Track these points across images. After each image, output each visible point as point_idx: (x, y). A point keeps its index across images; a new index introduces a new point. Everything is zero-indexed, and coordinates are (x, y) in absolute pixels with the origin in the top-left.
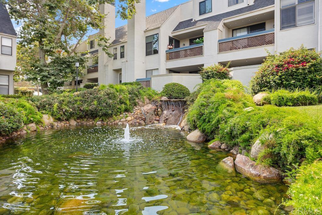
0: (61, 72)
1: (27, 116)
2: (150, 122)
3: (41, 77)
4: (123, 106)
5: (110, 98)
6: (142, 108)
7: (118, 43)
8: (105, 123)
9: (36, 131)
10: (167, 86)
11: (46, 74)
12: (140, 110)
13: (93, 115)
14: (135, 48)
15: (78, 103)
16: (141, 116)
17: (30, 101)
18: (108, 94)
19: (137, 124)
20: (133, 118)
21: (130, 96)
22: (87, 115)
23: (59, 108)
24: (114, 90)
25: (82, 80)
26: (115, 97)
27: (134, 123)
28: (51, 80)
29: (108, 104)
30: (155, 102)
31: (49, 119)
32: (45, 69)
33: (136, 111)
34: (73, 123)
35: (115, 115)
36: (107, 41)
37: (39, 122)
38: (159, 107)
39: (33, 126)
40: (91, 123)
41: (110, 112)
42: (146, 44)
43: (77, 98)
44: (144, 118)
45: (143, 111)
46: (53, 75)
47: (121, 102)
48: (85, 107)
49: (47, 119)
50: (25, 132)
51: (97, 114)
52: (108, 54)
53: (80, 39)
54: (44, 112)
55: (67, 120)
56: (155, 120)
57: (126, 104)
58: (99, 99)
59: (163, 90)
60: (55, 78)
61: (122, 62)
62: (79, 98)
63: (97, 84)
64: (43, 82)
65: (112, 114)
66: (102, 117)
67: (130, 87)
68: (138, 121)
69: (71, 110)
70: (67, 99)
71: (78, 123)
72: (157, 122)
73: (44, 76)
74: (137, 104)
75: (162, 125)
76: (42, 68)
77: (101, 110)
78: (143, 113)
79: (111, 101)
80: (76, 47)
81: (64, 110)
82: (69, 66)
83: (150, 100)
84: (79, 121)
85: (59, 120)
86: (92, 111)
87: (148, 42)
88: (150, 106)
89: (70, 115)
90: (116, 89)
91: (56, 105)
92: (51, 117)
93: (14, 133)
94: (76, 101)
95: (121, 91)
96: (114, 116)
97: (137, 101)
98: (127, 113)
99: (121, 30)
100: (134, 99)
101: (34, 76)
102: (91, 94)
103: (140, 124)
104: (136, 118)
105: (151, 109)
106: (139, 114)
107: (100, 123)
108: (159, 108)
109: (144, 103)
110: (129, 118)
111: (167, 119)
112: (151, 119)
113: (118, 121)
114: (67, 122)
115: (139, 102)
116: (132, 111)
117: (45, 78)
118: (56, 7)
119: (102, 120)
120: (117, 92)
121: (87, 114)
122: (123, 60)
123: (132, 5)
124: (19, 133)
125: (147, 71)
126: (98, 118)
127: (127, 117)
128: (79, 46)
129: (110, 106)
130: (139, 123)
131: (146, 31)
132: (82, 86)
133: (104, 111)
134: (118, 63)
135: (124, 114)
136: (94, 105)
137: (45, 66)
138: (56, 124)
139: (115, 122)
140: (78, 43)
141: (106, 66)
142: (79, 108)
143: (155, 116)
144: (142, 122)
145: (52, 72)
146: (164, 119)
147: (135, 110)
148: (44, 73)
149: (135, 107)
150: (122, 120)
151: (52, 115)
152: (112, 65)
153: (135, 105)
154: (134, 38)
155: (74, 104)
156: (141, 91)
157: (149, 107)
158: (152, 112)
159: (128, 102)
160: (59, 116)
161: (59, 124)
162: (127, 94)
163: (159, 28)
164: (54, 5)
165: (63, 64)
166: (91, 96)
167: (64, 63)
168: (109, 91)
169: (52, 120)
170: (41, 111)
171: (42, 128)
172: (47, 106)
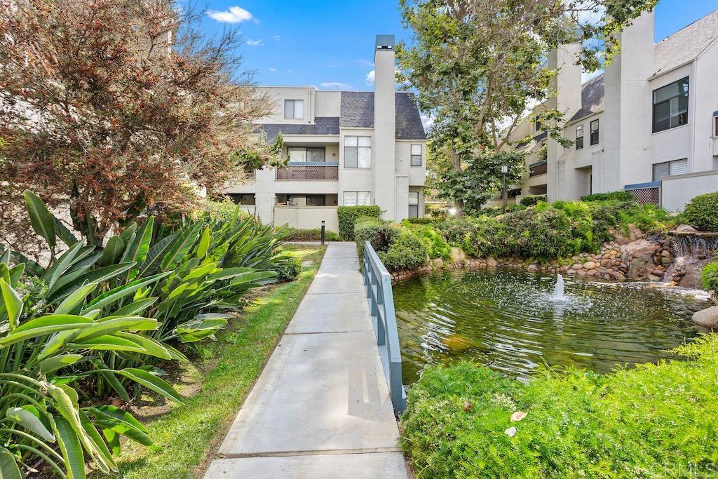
0: (482, 182)
1: (433, 248)
2: (640, 276)
3: (454, 192)
4: (579, 241)
5: (553, 227)
6: (623, 248)
7: (586, 117)
8: (543, 268)
9: (442, 268)
10: (699, 202)
11: (459, 186)
12: (618, 252)
13: (523, 253)
14: (623, 121)
15: (500, 233)
16: (618, 263)
17: (437, 229)
18: (550, 220)
19: (607, 277)
20: (598, 264)
21: (595, 223)
22: (512, 252)
23: (473, 240)
24: (563, 212)
25: (520, 189)
26: (562, 224)
27: (599, 274)
28: (467, 196)
29: (549, 236)
30: (656, 236)
31: (460, 254)
32: (459, 179)
33: (608, 251)
34: (492, 263)
35: (562, 256)
36: (561, 118)
37: (446, 258)
38: (665, 248)
39: (439, 261)
40: (520, 265)
41: (552, 250)
42: (654, 106)
43: (499, 224)
44: (625, 266)
45: (625, 253)
46: (469, 188)
47: (575, 234)
48: (510, 239)
49: (457, 254)
50: (431, 268)
51: (530, 252)
52: (563, 142)
53: (518, 117)
54: (454, 243)
55: (484, 257)
56: (652, 274)
57: (584, 237)
58: (533, 228)
59: (686, 210)
60: (473, 192)
61: (593, 154)
62: (502, 225)
63: (543, 196)
64: (458, 199)
65: (556, 255)
66: (537, 258)
67: (597, 206)
68: (610, 271)
69: (489, 243)
70: (485, 227)
71: (500, 263)
72: (657, 278)
73: (458, 191)
74: (611, 239)
75: (666, 286)
76: (456, 179)
77: (536, 246)
78: (624, 256)
79: (555, 232)
80: (509, 134)
81: (479, 243)
82: (493, 172)
83: (644, 231)
84: (501, 260)
85: (472, 256)
86: (521, 247)
87: (659, 101)
88: (644, 244)
89: (487, 250)
90: (567, 210)
91: (468, 235)
92: (462, 252)
93: (420, 268)
94: (497, 229)
95: (577, 213)
96: (560, 259)
97: (611, 232)
98: (587, 254)
99: (598, 85)
100: (605, 229)
101: (446, 192)
102: (521, 219)
103: (613, 278)
104: (605, 265)
105: (645, 249)
106: (612, 257)
107: (534, 267)
108: (666, 250)
109: (628, 236)
110: (590, 265)
111: (682, 276)
112: (641, 270)
113: (567, 267)
114: (484, 261)
115: (616, 236)
116: (598, 252)
117: (459, 194)
118: (470, 91)
119: (539, 263)
120: (569, 215)
121: (514, 252)
122: (596, 148)
123: (612, 38)
124: (424, 268)
125: (654, 165)
126: (531, 259)
127: (586, 261)
128: (515, 130)
129: (551, 240)
130: (611, 276)
131: (654, 77)
132: (518, 199)
133: (541, 248)
134: (586, 156)
135: (581, 255)
136: (524, 236)
137: (459, 175)
138: (468, 262)
139: (562, 269)
140: (514, 125)
141: (560, 163)
142: (501, 240)
143: (653, 265)
144: (620, 275)
145: (468, 184)
146: (673, 275)
147: (604, 249)
148: (457, 187)
149: (605, 243)
150: (576, 266)
151: (464, 249)
152: (574, 160)
153: (607, 240)
154: (619, 100)
155: (494, 234)
156: (622, 213)
157: (640, 246)
158: (647, 257)
159: (589, 234)
160: (471, 251)
161: (472, 263)
162: (589, 218)
163: (691, 63)
164: (467, 89)
165: (485, 169)
166: (521, 222)
167: (486, 167)
168: (551, 214)
169: (463, 256)
170: (450, 243)
171: (449, 266)
172: (458, 236)
